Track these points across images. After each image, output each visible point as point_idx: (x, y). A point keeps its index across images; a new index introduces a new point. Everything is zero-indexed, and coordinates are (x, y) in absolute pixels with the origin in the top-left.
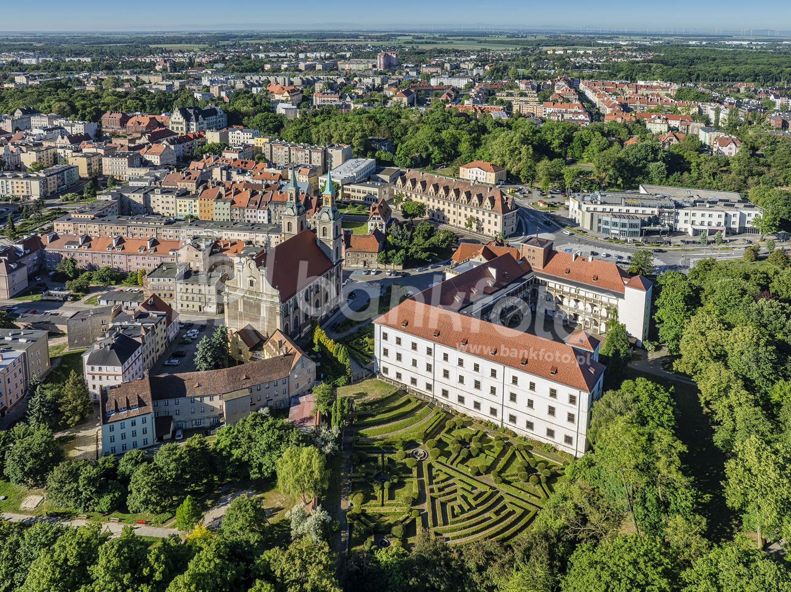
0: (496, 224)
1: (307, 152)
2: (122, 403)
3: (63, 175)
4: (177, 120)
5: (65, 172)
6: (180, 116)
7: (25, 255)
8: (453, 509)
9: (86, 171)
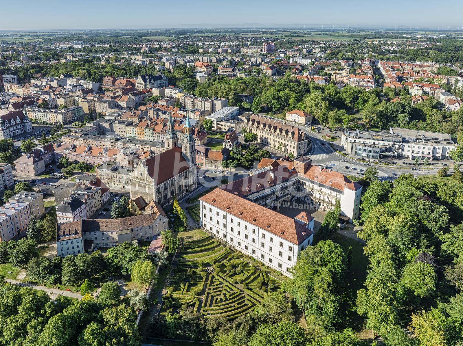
0: (294, 148)
1: (203, 102)
2: (67, 232)
3: (75, 112)
4: (140, 82)
5: (76, 110)
6: (141, 80)
7: (45, 154)
8: (217, 299)
9: (88, 110)
